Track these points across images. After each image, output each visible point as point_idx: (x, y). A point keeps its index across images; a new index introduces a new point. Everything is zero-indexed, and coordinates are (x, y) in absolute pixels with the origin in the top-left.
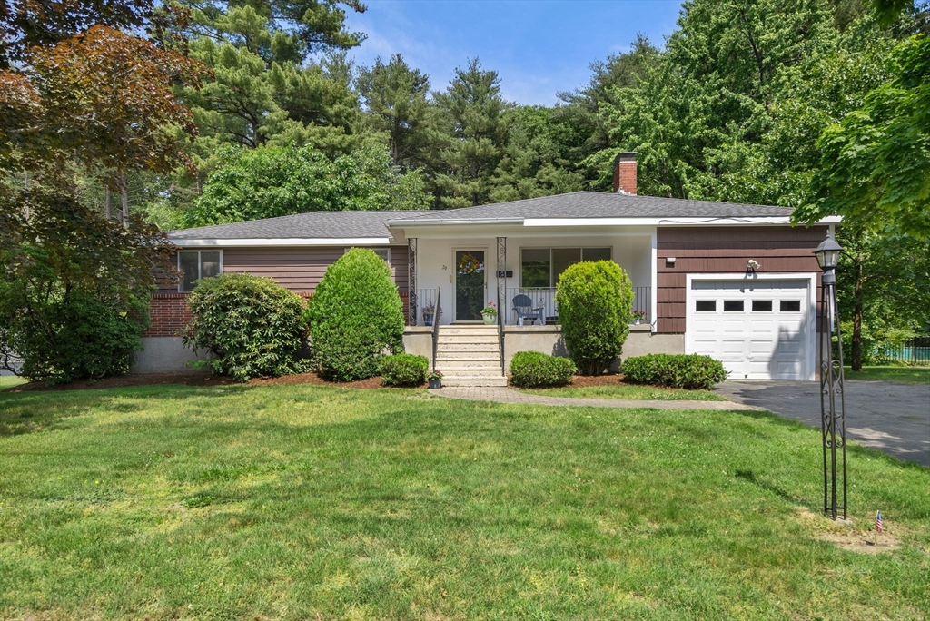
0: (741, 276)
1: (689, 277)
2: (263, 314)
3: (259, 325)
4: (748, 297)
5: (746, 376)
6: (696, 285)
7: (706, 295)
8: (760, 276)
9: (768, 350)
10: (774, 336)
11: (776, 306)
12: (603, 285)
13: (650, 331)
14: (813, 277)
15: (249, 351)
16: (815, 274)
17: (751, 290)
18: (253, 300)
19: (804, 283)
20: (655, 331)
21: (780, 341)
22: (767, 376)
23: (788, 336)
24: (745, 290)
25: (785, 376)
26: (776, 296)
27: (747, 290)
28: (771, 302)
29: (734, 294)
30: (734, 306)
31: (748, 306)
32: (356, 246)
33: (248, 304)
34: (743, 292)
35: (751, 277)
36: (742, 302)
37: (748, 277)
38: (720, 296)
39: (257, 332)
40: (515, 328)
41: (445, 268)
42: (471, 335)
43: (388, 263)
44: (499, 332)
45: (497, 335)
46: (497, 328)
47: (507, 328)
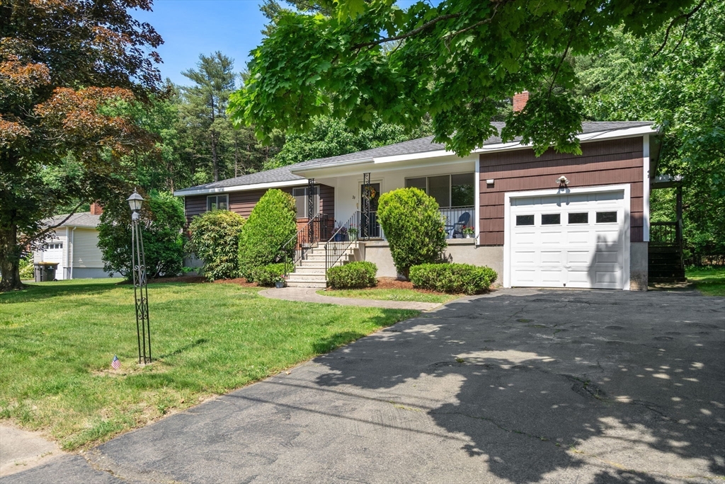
0: (555, 192)
1: (507, 196)
2: (221, 237)
3: (219, 244)
4: (564, 210)
5: (565, 285)
6: (514, 201)
7: (525, 210)
8: (573, 191)
9: (587, 259)
10: (591, 246)
11: (592, 218)
12: (396, 208)
13: (474, 244)
14: (627, 188)
15: (215, 261)
16: (629, 185)
17: (567, 204)
18: (217, 228)
19: (619, 195)
20: (478, 244)
21: (599, 250)
22: (587, 285)
23: (607, 245)
24: (562, 204)
25: (605, 285)
26: (592, 208)
27: (563, 204)
28: (587, 214)
29: (551, 209)
30: (551, 219)
31: (564, 219)
32: (273, 188)
33: (213, 230)
34: (560, 206)
35: (564, 192)
36: (559, 215)
37: (562, 192)
38: (538, 211)
39: (219, 249)
40: (374, 243)
41: (354, 198)
42: (335, 249)
43: (318, 197)
44: (358, 247)
45: (351, 249)
46: (356, 244)
47: (368, 243)
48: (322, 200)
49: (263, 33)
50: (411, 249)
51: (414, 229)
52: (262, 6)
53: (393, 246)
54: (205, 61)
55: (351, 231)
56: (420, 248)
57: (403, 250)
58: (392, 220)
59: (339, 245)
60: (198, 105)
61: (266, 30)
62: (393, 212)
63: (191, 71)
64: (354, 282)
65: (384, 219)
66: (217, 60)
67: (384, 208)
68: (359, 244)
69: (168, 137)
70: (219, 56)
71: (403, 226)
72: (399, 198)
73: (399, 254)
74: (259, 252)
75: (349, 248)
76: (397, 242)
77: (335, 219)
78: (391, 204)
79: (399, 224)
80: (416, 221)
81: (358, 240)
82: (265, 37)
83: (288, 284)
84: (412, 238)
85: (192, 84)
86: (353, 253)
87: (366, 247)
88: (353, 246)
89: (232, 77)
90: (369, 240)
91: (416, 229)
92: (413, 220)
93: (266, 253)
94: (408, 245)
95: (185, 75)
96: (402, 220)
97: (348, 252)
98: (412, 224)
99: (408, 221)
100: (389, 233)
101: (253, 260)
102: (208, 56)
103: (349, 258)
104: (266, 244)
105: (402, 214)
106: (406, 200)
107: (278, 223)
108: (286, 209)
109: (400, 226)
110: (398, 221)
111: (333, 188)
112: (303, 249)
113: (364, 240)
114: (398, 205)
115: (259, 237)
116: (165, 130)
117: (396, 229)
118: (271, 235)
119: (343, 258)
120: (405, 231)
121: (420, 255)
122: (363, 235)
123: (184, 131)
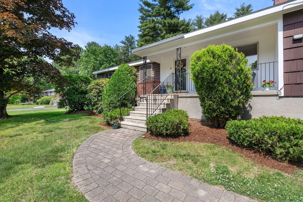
2: (101, 92)
3: (100, 95)
12: (209, 62)
13: (277, 95)
18: (98, 87)
20: (283, 95)
40: (184, 95)
41: (171, 68)
42: (155, 100)
43: (152, 69)
44: (173, 97)
45: (168, 99)
46: (171, 95)
47: (180, 95)
48: (154, 71)
49: (139, 19)
50: (223, 101)
51: (227, 82)
52: (139, 9)
53: (204, 98)
54: (127, 38)
55: (168, 86)
56: (232, 101)
57: (214, 102)
58: (205, 74)
59: (158, 97)
60: (124, 51)
61: (140, 18)
62: (206, 66)
63: (122, 41)
64: (168, 132)
65: (197, 74)
66: (130, 37)
67: (197, 63)
68: (174, 95)
69: (115, 61)
70: (131, 36)
71: (216, 80)
72: (212, 52)
73: (210, 105)
74: (111, 101)
75: (167, 98)
76: (208, 95)
77: (161, 81)
78: (204, 59)
79: (212, 77)
80: (229, 74)
81: (173, 93)
82: (140, 20)
83: (122, 126)
84: (225, 90)
85: (123, 45)
86: (169, 102)
87: (178, 97)
88: (169, 97)
89: (134, 42)
90: (180, 92)
91: (229, 82)
92: (226, 74)
93: (115, 101)
94: (220, 98)
95: (121, 42)
96: (215, 74)
97: (166, 102)
98: (225, 77)
99: (221, 75)
100: (201, 87)
101: (108, 106)
102: (127, 36)
103: (167, 106)
104: (115, 96)
105: (216, 68)
106: (220, 53)
107: (123, 83)
108: (129, 75)
109: (213, 79)
110: (211, 75)
111: (160, 64)
112: (140, 98)
113: (177, 93)
114: (212, 59)
115: (111, 92)
116: (114, 59)
117: (208, 83)
118: (119, 91)
119: (162, 106)
120: (218, 84)
121: (231, 106)
122: (176, 90)
123: (121, 60)
